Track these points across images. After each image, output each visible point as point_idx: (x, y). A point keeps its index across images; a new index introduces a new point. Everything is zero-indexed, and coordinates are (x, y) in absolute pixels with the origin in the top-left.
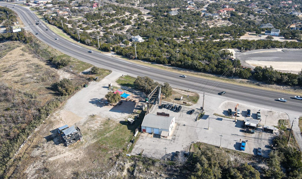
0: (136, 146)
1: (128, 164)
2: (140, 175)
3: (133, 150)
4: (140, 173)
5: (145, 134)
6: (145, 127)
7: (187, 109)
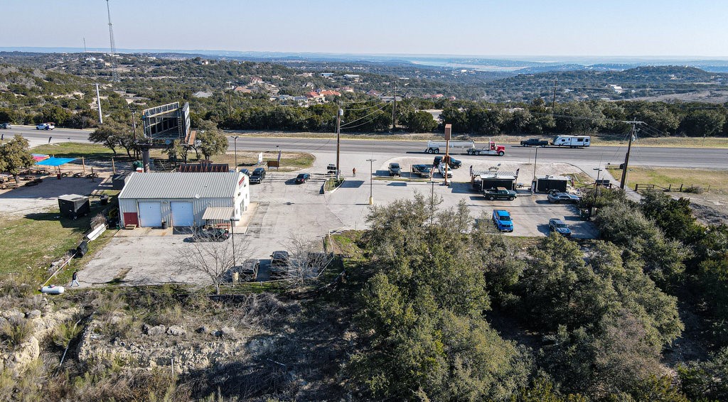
0: (93, 263)
1: (48, 316)
2: (114, 352)
4: (112, 341)
5: (137, 231)
6: (138, 201)
7: (283, 177)
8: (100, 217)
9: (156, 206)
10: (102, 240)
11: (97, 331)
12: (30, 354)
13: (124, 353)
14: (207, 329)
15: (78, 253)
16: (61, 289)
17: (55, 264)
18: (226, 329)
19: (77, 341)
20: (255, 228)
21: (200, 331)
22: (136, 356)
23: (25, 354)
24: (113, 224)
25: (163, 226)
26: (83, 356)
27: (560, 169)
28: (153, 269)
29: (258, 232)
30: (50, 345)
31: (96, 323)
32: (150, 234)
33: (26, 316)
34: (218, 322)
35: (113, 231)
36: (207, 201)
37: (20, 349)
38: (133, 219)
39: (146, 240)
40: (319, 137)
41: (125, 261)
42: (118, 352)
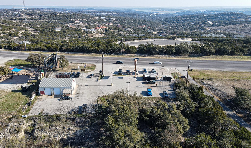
0: (34, 108)
1: (25, 124)
2: (42, 134)
3: (31, 111)
4: (42, 131)
5: (44, 97)
6: (44, 88)
7: (86, 75)
8: (34, 92)
9: (49, 89)
10: (35, 100)
11: (38, 128)
12: (22, 135)
13: (45, 134)
14: (66, 128)
15: (29, 104)
16: (27, 116)
17: (24, 108)
18: (71, 128)
19: (33, 131)
20: (77, 95)
21: (64, 128)
22: (48, 135)
23: (20, 135)
24: (37, 94)
25: (51, 95)
26: (35, 135)
27: (172, 71)
28: (50, 109)
29: (78, 96)
30: (26, 132)
31: (37, 126)
32: (48, 97)
33: (20, 125)
34: (69, 126)
35: (38, 96)
36: (64, 88)
37: (20, 133)
38: (43, 93)
39: (47, 100)
40: (98, 55)
41: (43, 107)
42: (44, 134)
